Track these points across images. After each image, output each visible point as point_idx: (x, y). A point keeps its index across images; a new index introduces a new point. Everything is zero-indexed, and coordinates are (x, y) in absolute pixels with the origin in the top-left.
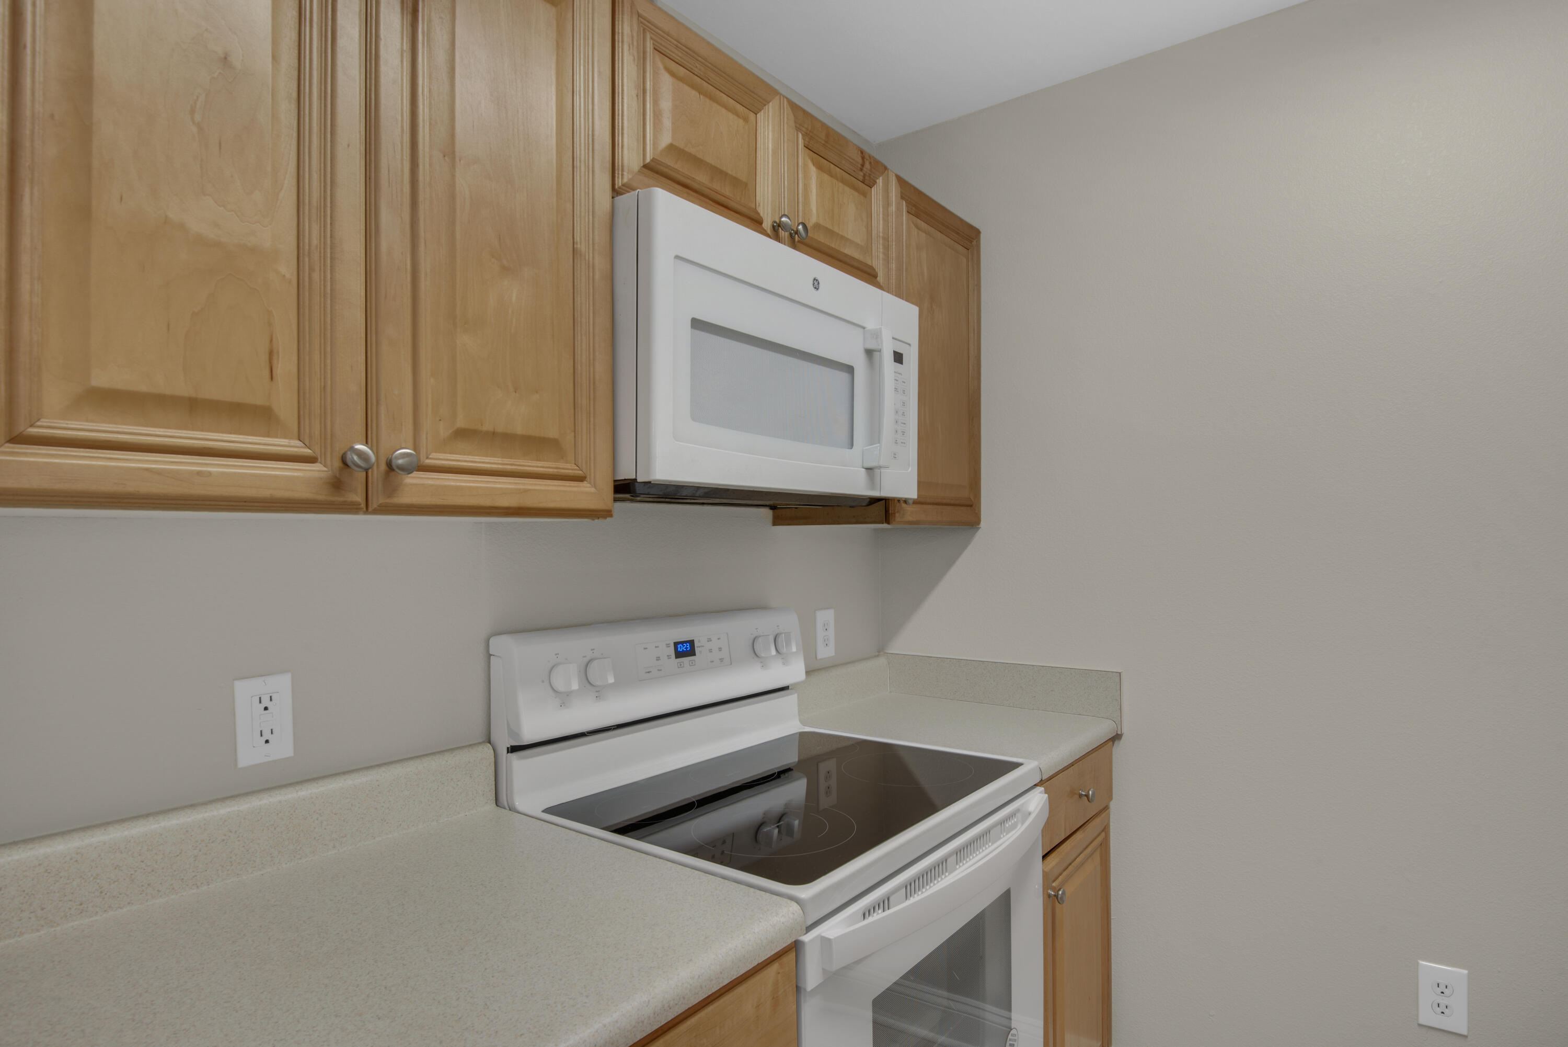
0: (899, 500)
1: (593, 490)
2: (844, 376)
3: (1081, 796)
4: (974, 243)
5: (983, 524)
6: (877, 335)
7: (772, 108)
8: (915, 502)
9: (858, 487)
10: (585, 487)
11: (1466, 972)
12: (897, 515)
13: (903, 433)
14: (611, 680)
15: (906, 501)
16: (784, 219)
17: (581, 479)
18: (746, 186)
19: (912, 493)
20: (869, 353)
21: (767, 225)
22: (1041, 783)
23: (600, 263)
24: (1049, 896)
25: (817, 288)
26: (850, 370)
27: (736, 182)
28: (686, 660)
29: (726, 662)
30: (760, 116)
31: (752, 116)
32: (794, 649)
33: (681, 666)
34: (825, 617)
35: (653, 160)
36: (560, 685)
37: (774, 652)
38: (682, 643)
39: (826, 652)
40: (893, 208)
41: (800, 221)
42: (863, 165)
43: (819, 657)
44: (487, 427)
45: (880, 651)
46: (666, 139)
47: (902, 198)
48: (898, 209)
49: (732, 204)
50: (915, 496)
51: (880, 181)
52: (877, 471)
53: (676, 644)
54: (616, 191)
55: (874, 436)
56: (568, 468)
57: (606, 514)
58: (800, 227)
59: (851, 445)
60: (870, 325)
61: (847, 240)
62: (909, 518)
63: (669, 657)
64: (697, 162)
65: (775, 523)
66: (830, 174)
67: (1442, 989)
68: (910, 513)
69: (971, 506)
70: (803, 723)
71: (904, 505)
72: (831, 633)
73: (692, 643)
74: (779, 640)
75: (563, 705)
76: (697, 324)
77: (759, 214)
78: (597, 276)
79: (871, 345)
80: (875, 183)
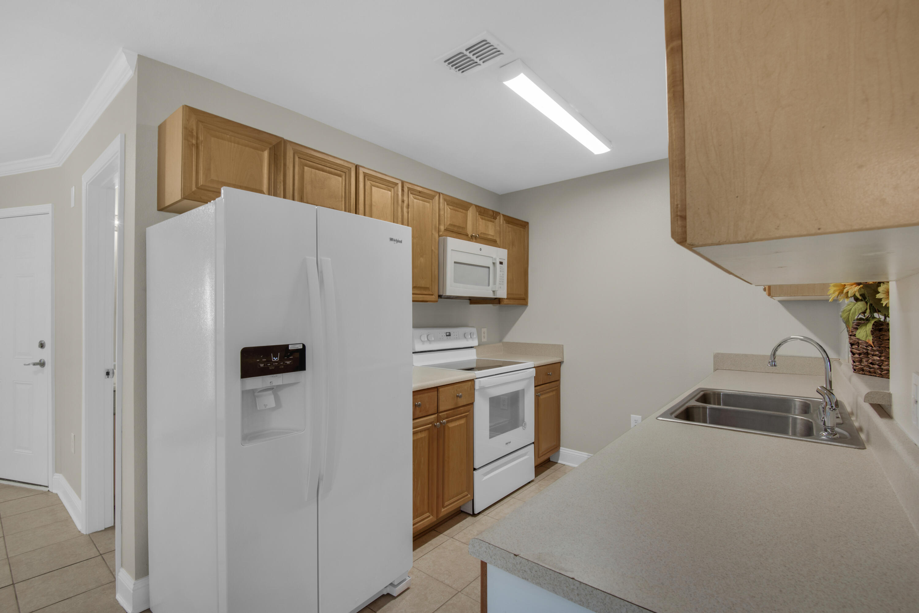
0: (502, 298)
1: (435, 297)
2: (488, 269)
3: (548, 374)
4: (527, 226)
5: (529, 304)
6: (495, 259)
7: (471, 209)
8: (507, 299)
9: (490, 295)
10: (433, 296)
11: (641, 416)
12: (502, 302)
13: (503, 282)
14: (433, 339)
15: (504, 299)
16: (473, 234)
17: (432, 295)
18: (465, 228)
19: (505, 297)
20: (494, 263)
21: (470, 236)
22: (534, 367)
23: (436, 252)
24: (537, 395)
25: (481, 250)
26: (489, 268)
27: (463, 228)
28: (449, 337)
29: (457, 339)
30: (468, 211)
31: (466, 212)
32: (475, 336)
33: (447, 338)
34: (484, 330)
35: (446, 228)
36: (423, 339)
37: (470, 337)
38: (448, 333)
39: (484, 340)
40: (501, 223)
41: (477, 234)
42: (493, 215)
43: (482, 341)
44: (418, 286)
45: (501, 341)
46: (449, 223)
47: (504, 220)
48: (503, 222)
49: (462, 233)
50: (506, 297)
51: (498, 218)
52: (496, 292)
53: (446, 333)
54: (439, 236)
55: (495, 283)
56: (431, 293)
57: (437, 301)
58: (477, 235)
59: (489, 285)
60: (494, 257)
61: (489, 234)
62: (505, 303)
63: (445, 336)
64: (455, 226)
65: (470, 304)
66: (485, 220)
67: (636, 421)
68: (506, 302)
69: (525, 299)
70: (477, 357)
71: (504, 300)
72: (486, 335)
73: (450, 333)
74: (472, 334)
75: (423, 344)
76: (455, 262)
77: (467, 234)
78: (436, 254)
79: (494, 262)
80: (496, 218)
